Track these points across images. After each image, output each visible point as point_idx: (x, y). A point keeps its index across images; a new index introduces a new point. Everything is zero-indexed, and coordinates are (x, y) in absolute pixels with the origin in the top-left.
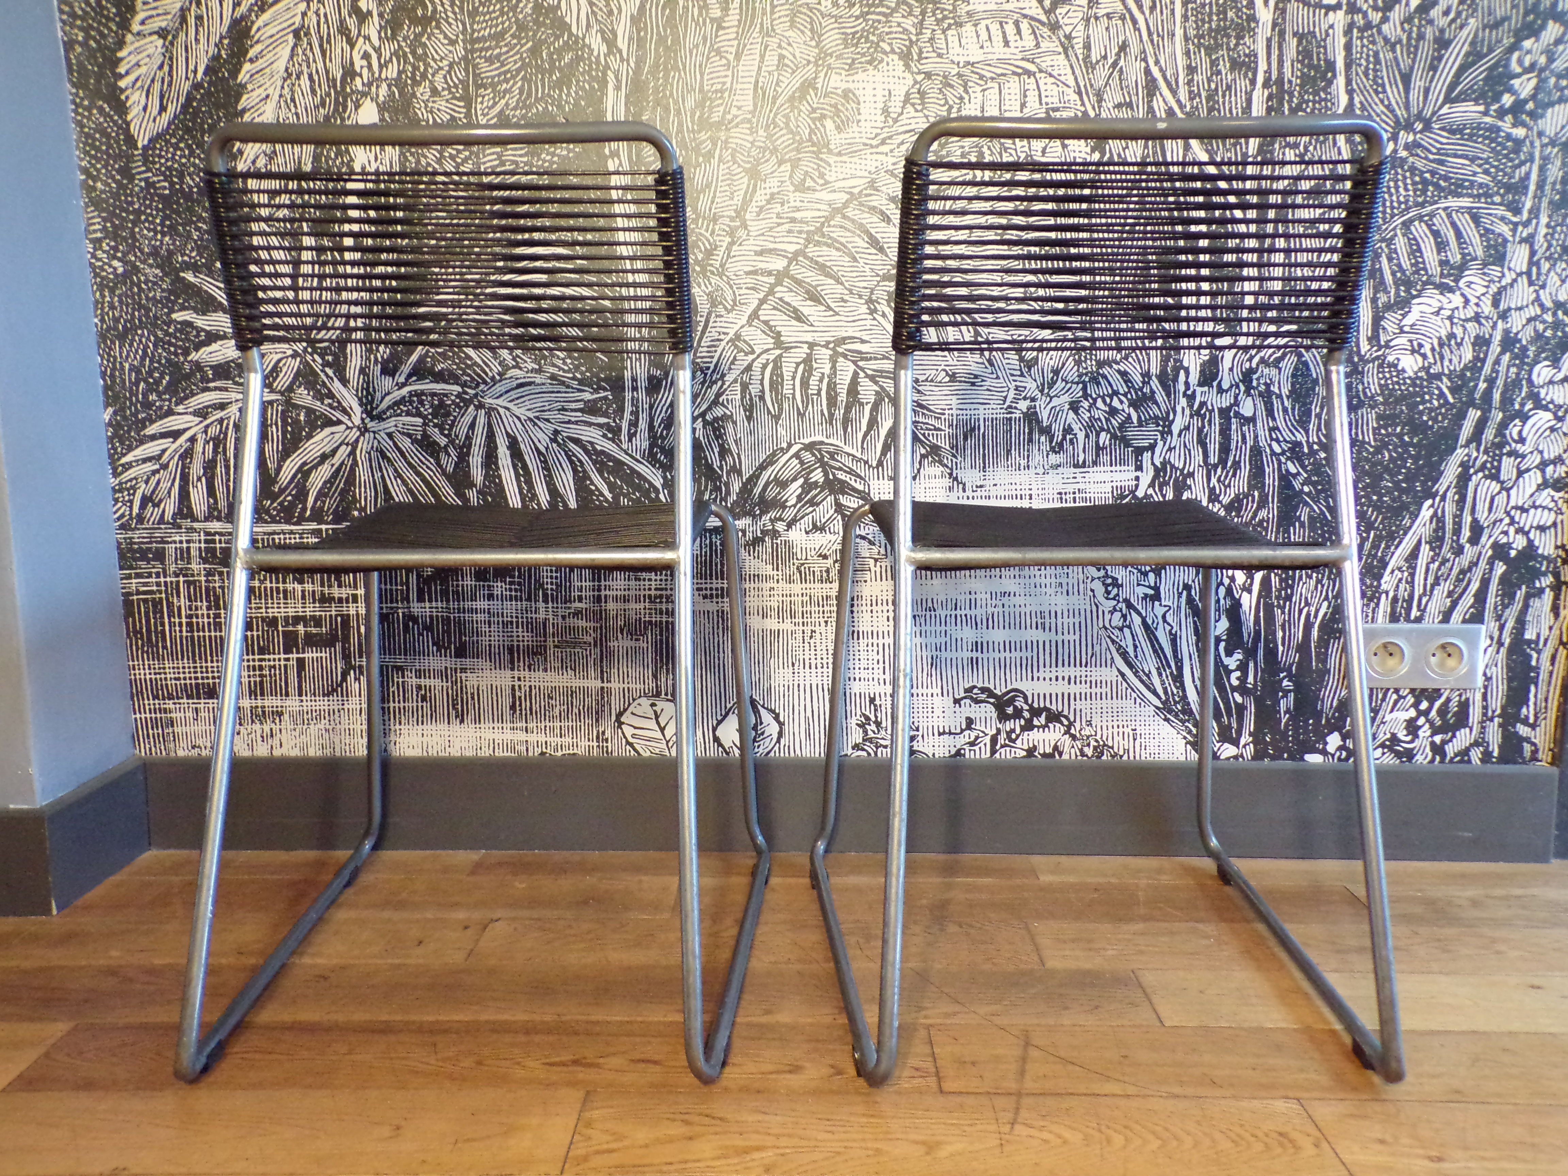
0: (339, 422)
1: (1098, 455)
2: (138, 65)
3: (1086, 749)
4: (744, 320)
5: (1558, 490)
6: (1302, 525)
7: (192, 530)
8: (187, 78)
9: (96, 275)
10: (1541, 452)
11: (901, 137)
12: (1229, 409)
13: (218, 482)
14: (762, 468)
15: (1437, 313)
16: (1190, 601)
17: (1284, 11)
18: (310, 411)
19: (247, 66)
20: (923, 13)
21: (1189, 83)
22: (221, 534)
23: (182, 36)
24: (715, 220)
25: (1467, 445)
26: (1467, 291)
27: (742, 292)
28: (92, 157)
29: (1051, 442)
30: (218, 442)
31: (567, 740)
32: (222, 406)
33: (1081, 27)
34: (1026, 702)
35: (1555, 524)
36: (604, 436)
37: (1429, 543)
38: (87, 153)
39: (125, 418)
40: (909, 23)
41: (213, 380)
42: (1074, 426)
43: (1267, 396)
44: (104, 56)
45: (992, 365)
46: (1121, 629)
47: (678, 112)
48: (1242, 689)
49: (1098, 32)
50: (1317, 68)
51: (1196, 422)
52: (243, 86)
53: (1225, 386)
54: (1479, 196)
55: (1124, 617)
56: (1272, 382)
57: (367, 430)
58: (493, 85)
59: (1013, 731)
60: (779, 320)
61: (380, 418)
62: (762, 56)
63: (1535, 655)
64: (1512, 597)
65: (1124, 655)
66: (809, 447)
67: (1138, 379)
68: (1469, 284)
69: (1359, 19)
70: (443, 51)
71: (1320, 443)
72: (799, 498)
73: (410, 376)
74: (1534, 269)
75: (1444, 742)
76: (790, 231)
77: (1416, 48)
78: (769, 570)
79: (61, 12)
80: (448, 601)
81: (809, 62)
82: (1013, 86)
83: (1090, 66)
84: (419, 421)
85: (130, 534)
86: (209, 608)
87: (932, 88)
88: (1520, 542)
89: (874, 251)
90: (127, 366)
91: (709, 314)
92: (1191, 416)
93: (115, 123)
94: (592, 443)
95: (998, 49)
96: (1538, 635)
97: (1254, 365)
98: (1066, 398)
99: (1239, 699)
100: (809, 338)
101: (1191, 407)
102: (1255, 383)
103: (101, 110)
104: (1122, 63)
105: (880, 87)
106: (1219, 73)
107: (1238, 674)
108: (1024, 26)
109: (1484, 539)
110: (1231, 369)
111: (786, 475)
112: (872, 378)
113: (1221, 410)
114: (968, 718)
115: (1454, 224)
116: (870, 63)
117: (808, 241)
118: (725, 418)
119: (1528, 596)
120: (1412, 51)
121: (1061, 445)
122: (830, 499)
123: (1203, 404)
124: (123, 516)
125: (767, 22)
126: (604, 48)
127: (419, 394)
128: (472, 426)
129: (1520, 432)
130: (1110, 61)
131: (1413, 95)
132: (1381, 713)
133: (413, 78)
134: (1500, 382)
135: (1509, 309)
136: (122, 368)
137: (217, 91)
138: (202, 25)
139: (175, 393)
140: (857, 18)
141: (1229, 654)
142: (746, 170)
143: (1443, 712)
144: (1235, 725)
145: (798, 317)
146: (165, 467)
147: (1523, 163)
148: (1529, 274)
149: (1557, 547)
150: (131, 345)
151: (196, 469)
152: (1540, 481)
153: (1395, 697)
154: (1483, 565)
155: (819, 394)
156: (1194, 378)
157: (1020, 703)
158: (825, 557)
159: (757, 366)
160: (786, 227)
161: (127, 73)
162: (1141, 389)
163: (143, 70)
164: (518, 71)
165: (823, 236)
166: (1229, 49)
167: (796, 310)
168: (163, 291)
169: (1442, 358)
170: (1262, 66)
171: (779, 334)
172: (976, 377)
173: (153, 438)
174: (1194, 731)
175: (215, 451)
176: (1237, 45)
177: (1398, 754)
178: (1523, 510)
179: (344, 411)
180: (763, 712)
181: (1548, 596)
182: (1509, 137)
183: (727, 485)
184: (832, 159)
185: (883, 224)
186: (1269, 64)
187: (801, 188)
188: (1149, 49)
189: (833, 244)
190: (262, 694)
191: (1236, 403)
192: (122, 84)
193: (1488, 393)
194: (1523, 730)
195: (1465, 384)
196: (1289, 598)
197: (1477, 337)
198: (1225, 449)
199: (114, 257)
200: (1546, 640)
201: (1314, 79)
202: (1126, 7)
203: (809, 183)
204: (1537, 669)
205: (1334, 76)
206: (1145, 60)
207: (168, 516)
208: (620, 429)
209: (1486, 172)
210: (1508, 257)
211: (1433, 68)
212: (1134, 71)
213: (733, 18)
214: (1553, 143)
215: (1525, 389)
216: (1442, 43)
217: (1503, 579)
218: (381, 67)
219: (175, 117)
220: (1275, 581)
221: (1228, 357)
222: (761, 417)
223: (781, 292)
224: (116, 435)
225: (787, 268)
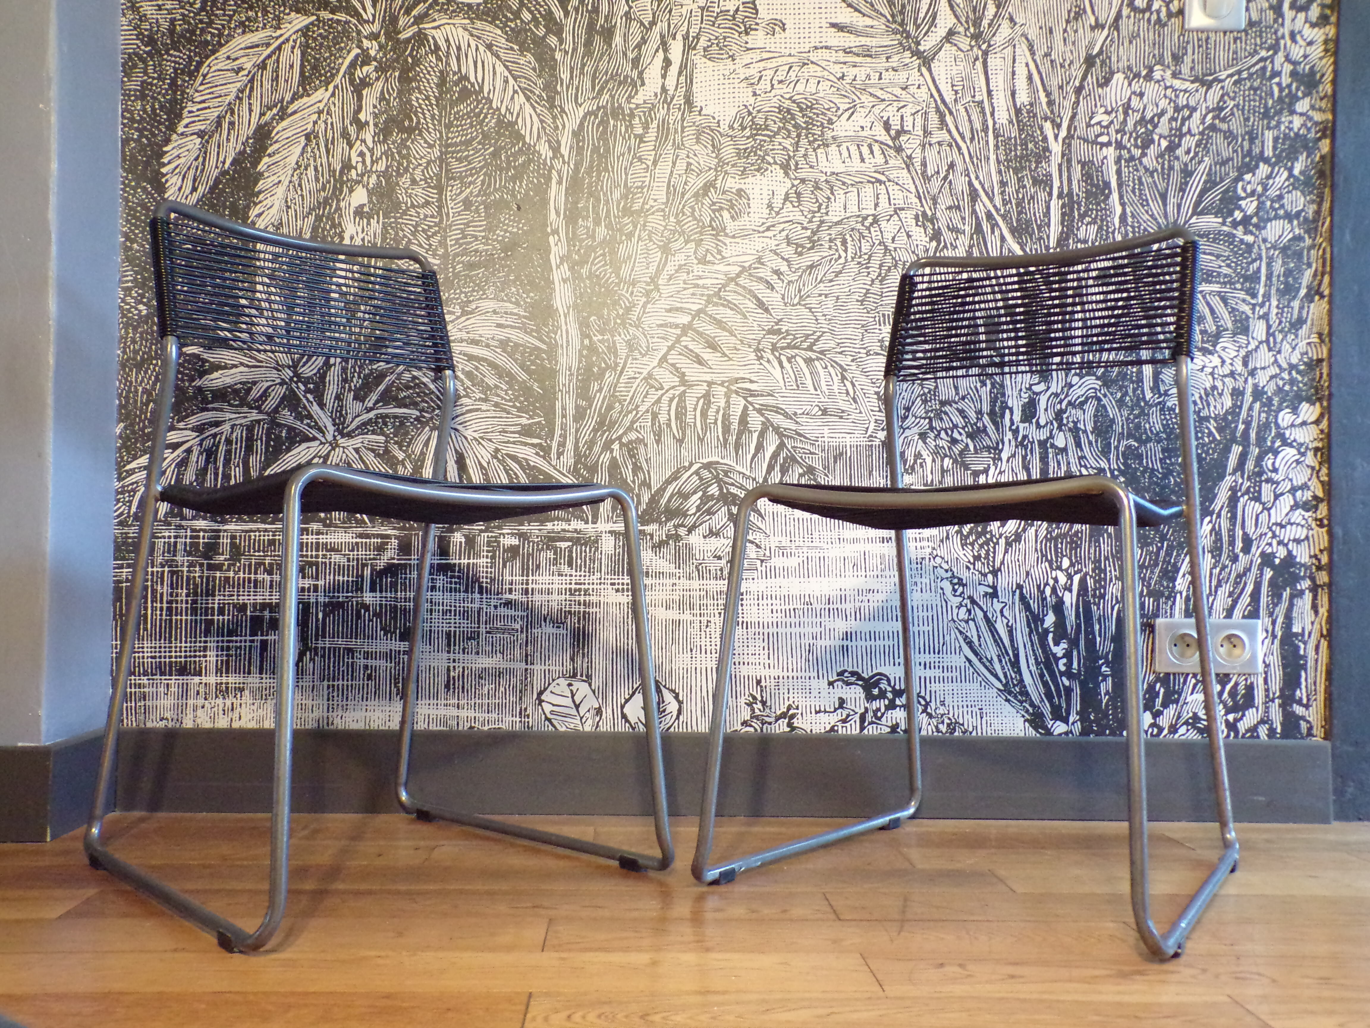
0: (315, 439)
1: (943, 476)
2: (179, 157)
3: (940, 726)
4: (655, 363)
5: (1308, 511)
7: (180, 527)
8: (217, 167)
9: (124, 316)
10: (1291, 480)
11: (782, 226)
12: (1046, 441)
14: (668, 482)
15: (1202, 370)
16: (1023, 598)
17: (1069, 145)
18: (291, 429)
19: (266, 160)
20: (799, 136)
21: (1003, 193)
22: (205, 531)
23: (217, 136)
24: (634, 284)
25: (1234, 473)
26: (1223, 354)
27: (655, 340)
28: (132, 224)
29: (905, 465)
30: (210, 454)
31: (494, 716)
32: (217, 424)
33: (918, 151)
34: (889, 684)
35: (1307, 538)
36: (537, 454)
37: (1211, 551)
38: (128, 221)
39: (133, 432)
40: (787, 143)
41: (212, 402)
42: (923, 452)
43: (1075, 431)
44: (152, 150)
45: (855, 402)
46: (967, 622)
47: (607, 202)
48: (1068, 674)
49: (931, 155)
50: (1097, 186)
51: (1021, 451)
52: (261, 174)
53: (1042, 422)
54: (1225, 283)
55: (969, 611)
56: (1079, 421)
57: (337, 446)
58: (461, 178)
59: (879, 709)
60: (684, 364)
61: (349, 435)
62: (674, 163)
63: (1302, 646)
64: (1280, 596)
65: (970, 644)
66: (708, 466)
67: (972, 415)
68: (1224, 349)
69: (1125, 153)
70: (423, 152)
71: (1119, 469)
72: (698, 508)
73: (377, 402)
74: (1271, 339)
75: (1236, 720)
76: (693, 294)
77: (1169, 175)
78: (671, 568)
79: (123, 117)
80: (396, 591)
81: (710, 169)
82: (868, 191)
83: (926, 178)
84: (382, 438)
85: (125, 530)
86: (187, 595)
87: (806, 190)
88: (1281, 553)
89: (759, 311)
90: (140, 389)
91: (627, 357)
92: (1017, 447)
93: (155, 199)
94: (526, 460)
95: (856, 164)
96: (1303, 629)
97: (1064, 407)
98: (916, 430)
99: (1067, 683)
100: (708, 378)
101: (1016, 439)
102: (1065, 421)
103: (144, 189)
104: (951, 177)
105: (765, 188)
106: (1024, 187)
107: (1064, 660)
108: (876, 148)
109: (1253, 549)
110: (1046, 410)
111: (688, 488)
112: (759, 411)
113: (1039, 441)
114: (840, 698)
115: (1208, 304)
116: (758, 170)
117: (708, 302)
118: (638, 441)
119: (1292, 597)
120: (1166, 177)
121: (913, 468)
122: (724, 509)
123: (1025, 437)
124: (122, 514)
125: (678, 138)
126: (550, 154)
127: (384, 417)
128: (427, 444)
129: (1273, 464)
130: (942, 176)
131: (1170, 208)
132: (1183, 695)
133: (398, 171)
134: (1254, 424)
135: (1256, 369)
136: (136, 391)
137: (240, 177)
138: (233, 129)
139: (178, 412)
140: (748, 138)
141: (1057, 644)
142: (659, 247)
143: (1233, 693)
144: (1064, 705)
145: (700, 361)
146: (163, 472)
147: (1254, 261)
148: (1267, 341)
149: (1311, 557)
150: (146, 373)
151: (190, 477)
152: (1292, 503)
153: (1194, 681)
154: (1254, 570)
155: (715, 423)
156: (1017, 417)
157: (884, 685)
158: (719, 558)
159: (665, 399)
160: (691, 291)
161: (169, 163)
162: (975, 424)
163: (182, 160)
164: (481, 168)
165: (720, 298)
166: (1031, 170)
167: (697, 356)
169: (1209, 405)
170: (1056, 184)
171: (683, 374)
172: (843, 411)
174: (1031, 710)
175: (207, 461)
176: (1037, 167)
177: (1200, 731)
178: (1282, 526)
179: (320, 430)
180: (665, 692)
181: (1308, 596)
182: (1242, 241)
183: (638, 496)
184: (727, 241)
185: (769, 291)
186: (1061, 182)
187: (703, 261)
188: (971, 168)
189: (729, 305)
190: (227, 672)
191: (1052, 437)
192: (164, 170)
193: (1246, 433)
194: (1299, 710)
195: (1228, 424)
196: (1103, 597)
197: (1234, 389)
199: (141, 302)
200: (1310, 634)
201: (1096, 193)
202: (952, 137)
203: (709, 258)
204: (1304, 657)
205: (1110, 192)
206: (968, 175)
207: (161, 515)
208: (550, 447)
209: (1228, 266)
210: (1251, 328)
211: (1182, 190)
212: (960, 183)
213: (652, 135)
214: (1274, 247)
215: (1274, 431)
216: (1187, 173)
217: (1272, 583)
218: (373, 162)
219: (203, 196)
220: (1090, 582)
221: (1043, 400)
222: (668, 440)
223: (685, 341)
224: (124, 445)
225: (691, 323)
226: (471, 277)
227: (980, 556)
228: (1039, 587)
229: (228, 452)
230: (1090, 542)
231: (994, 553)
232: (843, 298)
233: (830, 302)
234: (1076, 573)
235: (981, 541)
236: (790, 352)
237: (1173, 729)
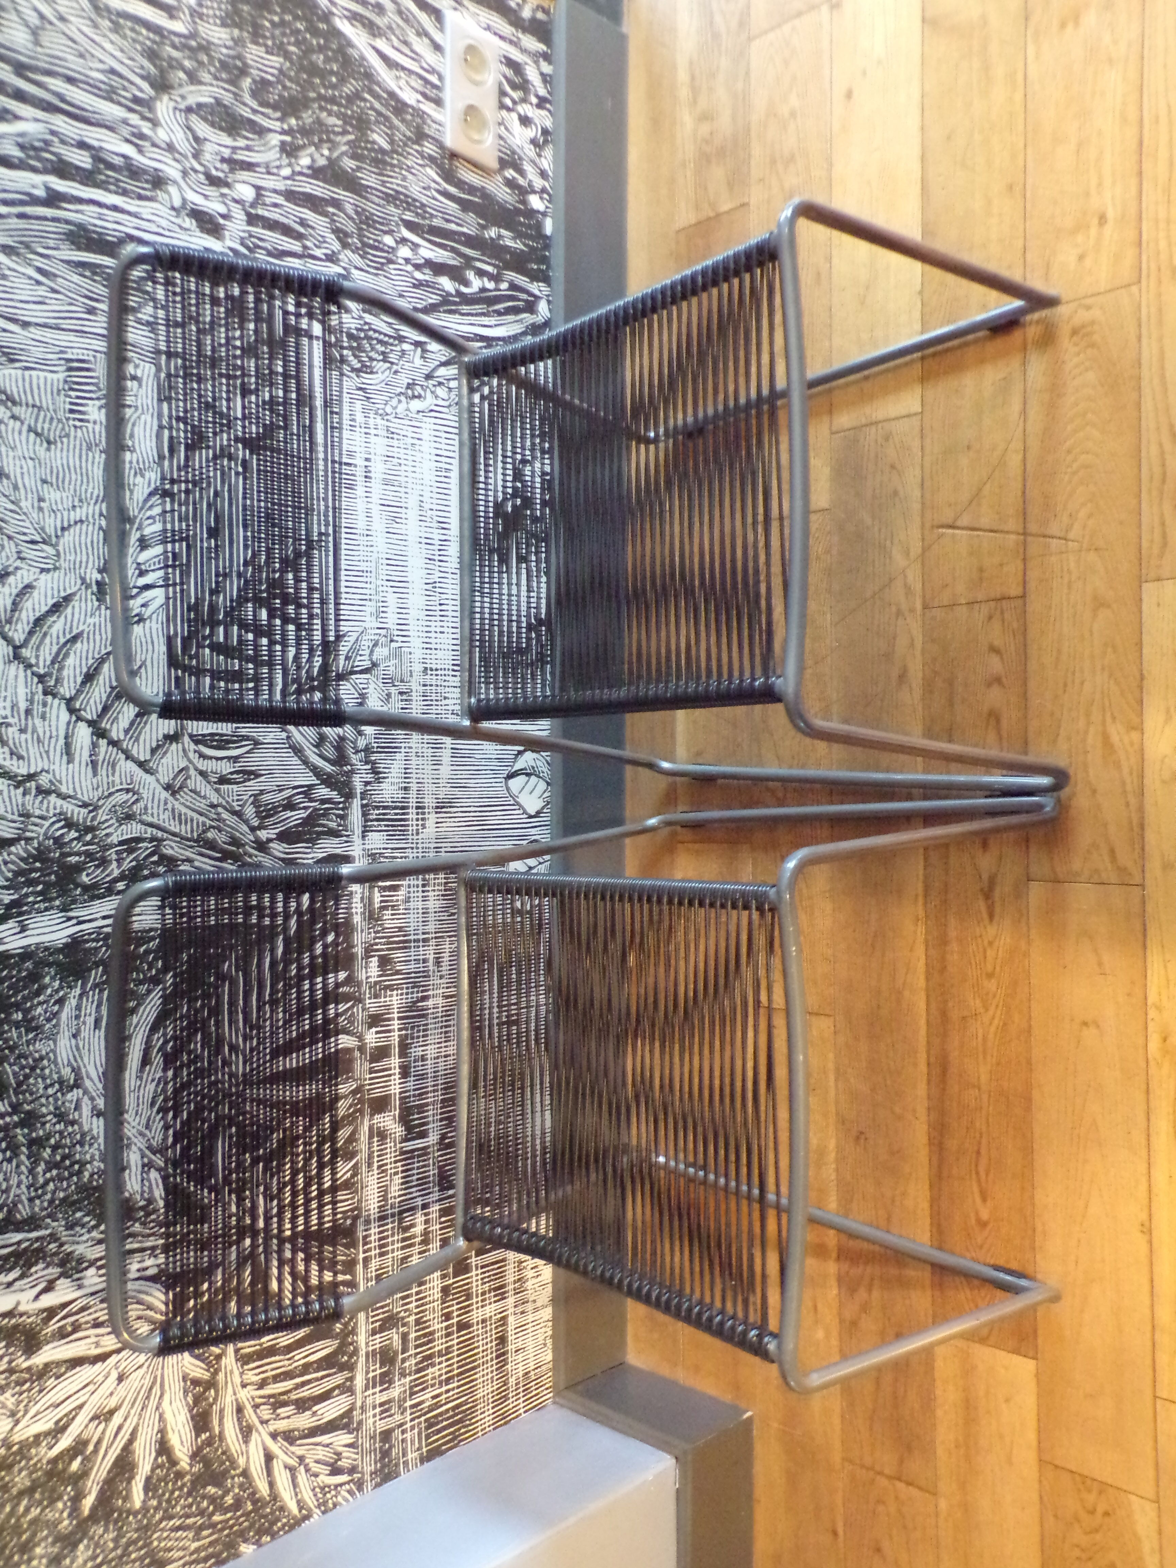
4: (149, 778)
6: (359, 169)
7: (363, 1407)
12: (247, 213)
13: (317, 1391)
14: (306, 762)
22: (367, 1373)
24: (26, 815)
27: (118, 781)
30: (277, 1403)
39: (251, 1527)
41: (212, 1430)
43: (233, 164)
48: (497, 280)
53: (222, 210)
56: (220, 153)
60: (148, 735)
75: (537, 96)
76: (43, 718)
78: (398, 758)
80: (427, 1105)
85: (367, 1477)
86: (433, 1365)
89: (69, 610)
91: (143, 822)
97: (201, 168)
99: (506, 285)
102: (220, 174)
107: (485, 280)
110: (206, 197)
113: (249, 223)
117: (55, 694)
118: (256, 803)
124: (349, 1492)
132: (514, 147)
136: (197, 1550)
139: (225, 1474)
141: (467, 283)
143: (514, 87)
144: (524, 296)
146: (301, 1459)
150: (170, 1550)
151: (304, 1421)
153: (505, 129)
159: (202, 765)
160: (38, 721)
165: (50, 675)
167: (137, 715)
168: (106, 1530)
173: (271, 1484)
175: (284, 1404)
177: (545, 143)
180: (515, 767)
183: (323, 801)
185: (36, 593)
189: (58, 660)
191: (241, 202)
196: (423, 205)
198: (287, 231)
207: (348, 1438)
220: (409, 216)
221: (192, 197)
222: (254, 761)
223: (116, 733)
224: (268, 1532)
225: (91, 723)
226: (19, 1084)
227: (383, 353)
228: (415, 286)
229: (276, 1379)
230: (367, 199)
231: (380, 333)
232: (43, 473)
233: (52, 495)
234: (399, 232)
235: (367, 347)
236: (131, 571)
237: (543, 174)
